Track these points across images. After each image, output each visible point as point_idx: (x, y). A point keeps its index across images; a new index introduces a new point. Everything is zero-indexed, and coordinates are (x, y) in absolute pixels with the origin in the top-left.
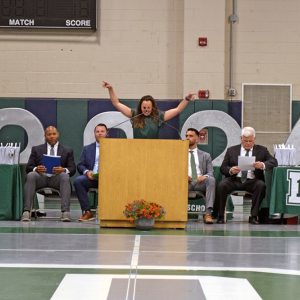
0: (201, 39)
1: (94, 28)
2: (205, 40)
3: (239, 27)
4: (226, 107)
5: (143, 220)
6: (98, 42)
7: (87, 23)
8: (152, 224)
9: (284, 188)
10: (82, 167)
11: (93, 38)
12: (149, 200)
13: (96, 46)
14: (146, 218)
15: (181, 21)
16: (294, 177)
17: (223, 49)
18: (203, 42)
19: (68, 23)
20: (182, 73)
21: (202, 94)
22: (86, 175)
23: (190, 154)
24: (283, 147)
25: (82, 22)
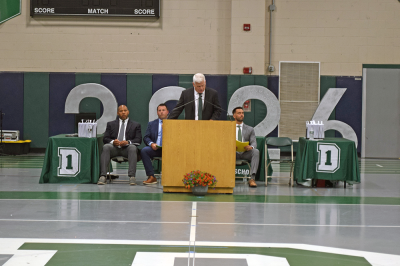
0: (245, 25)
1: (157, 16)
2: (249, 25)
3: (277, 15)
4: (266, 81)
5: (198, 187)
6: (160, 27)
7: (152, 11)
8: (206, 190)
9: (315, 158)
10: (148, 139)
11: (156, 24)
12: (204, 171)
13: (159, 30)
14: (201, 186)
15: (229, 10)
16: (323, 149)
17: (264, 33)
18: (247, 27)
19: (136, 11)
20: (230, 53)
21: (246, 70)
22: (151, 147)
23: (237, 129)
24: (313, 123)
25: (148, 11)
